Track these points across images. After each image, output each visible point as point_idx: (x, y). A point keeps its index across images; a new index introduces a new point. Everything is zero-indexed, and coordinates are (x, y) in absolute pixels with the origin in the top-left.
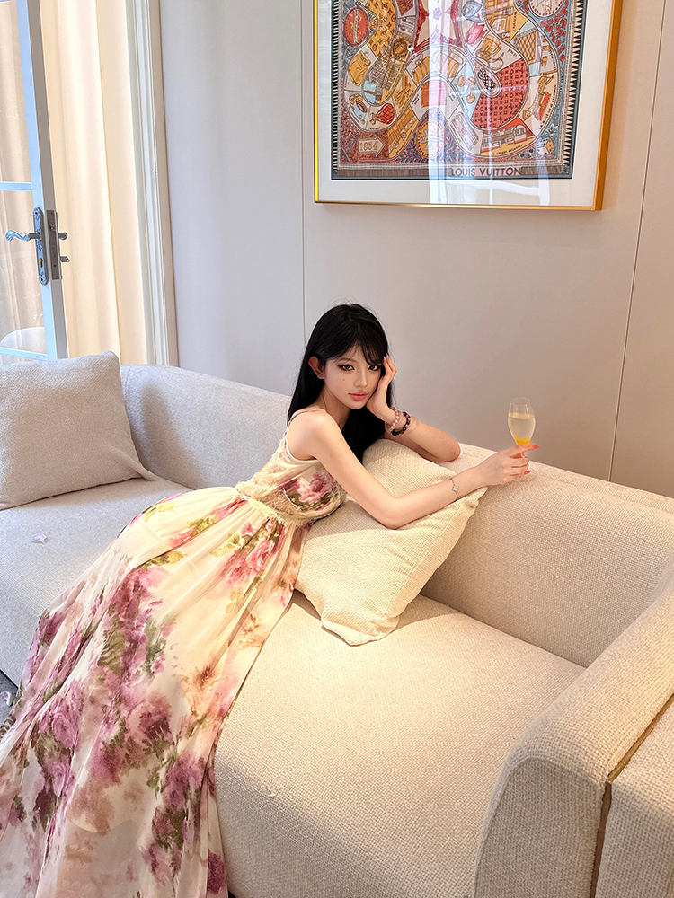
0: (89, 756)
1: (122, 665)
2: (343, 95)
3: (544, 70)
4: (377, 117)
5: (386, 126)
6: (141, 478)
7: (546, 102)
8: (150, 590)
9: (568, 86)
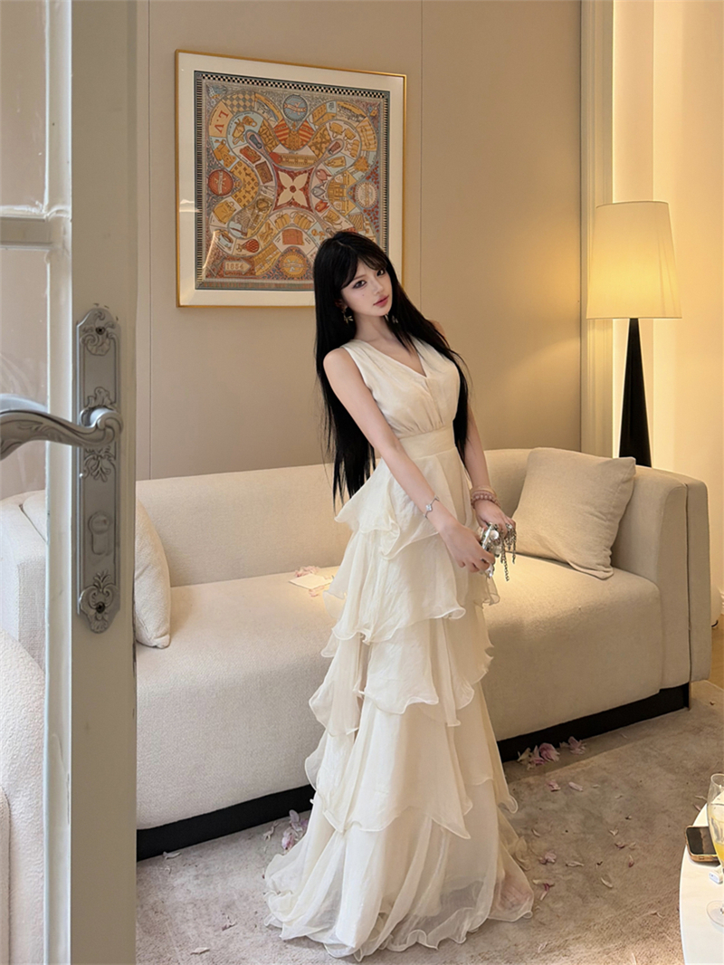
4: (244, 247)
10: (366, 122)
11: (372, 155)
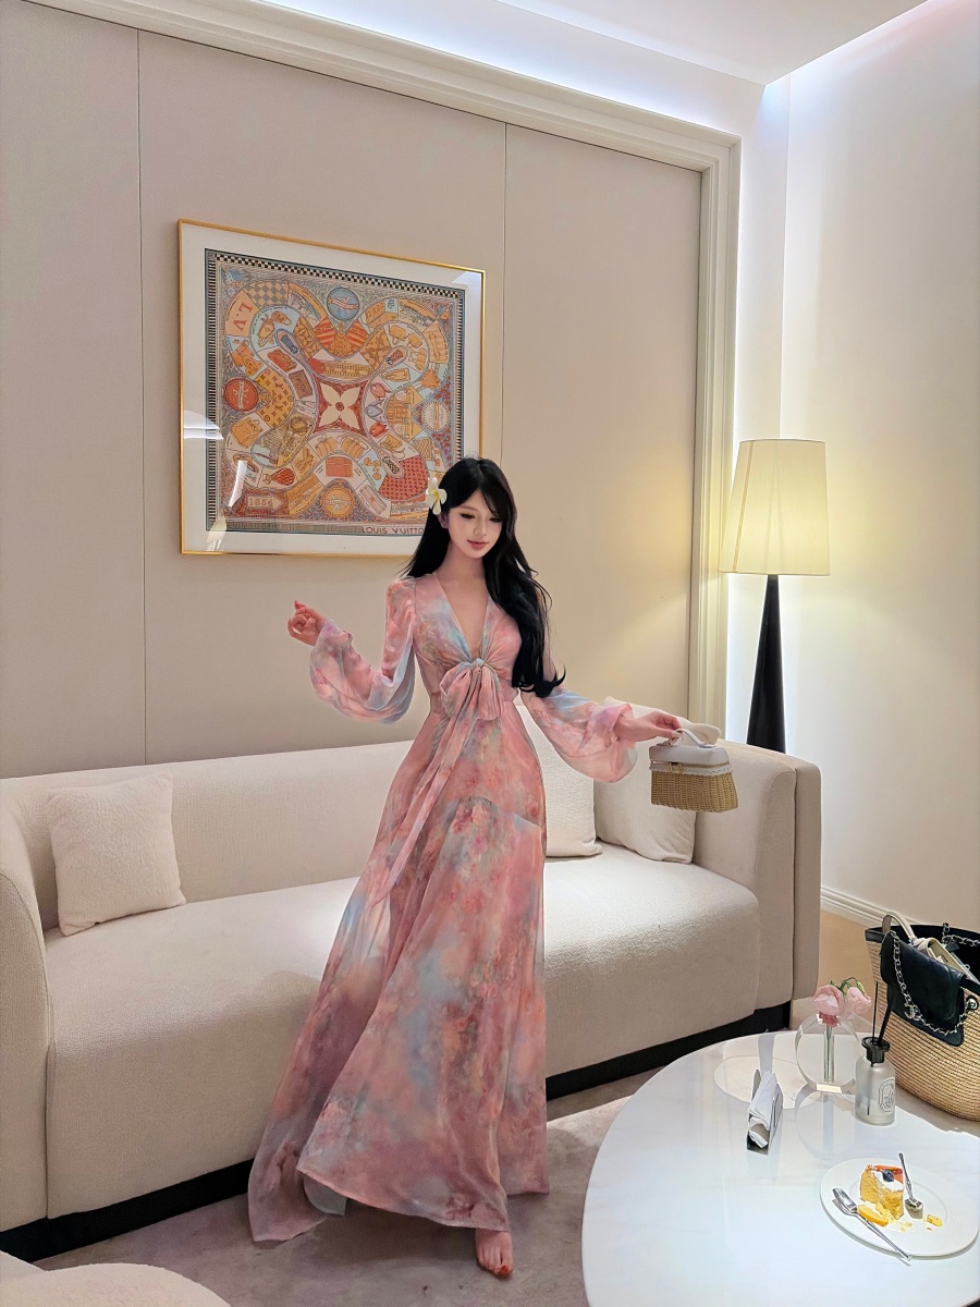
4: (274, 477)
5: (284, 487)
10: (434, 327)
11: (443, 368)
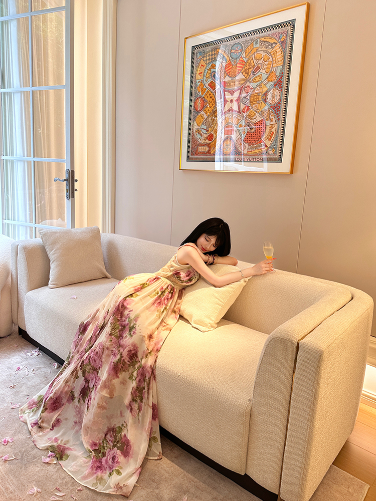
0: (107, 369)
1: (119, 335)
2: (193, 130)
3: (271, 123)
4: (207, 138)
5: (210, 142)
6: (106, 277)
7: (272, 135)
8: (128, 306)
9: (280, 130)
10: (277, 47)
11: (279, 69)
